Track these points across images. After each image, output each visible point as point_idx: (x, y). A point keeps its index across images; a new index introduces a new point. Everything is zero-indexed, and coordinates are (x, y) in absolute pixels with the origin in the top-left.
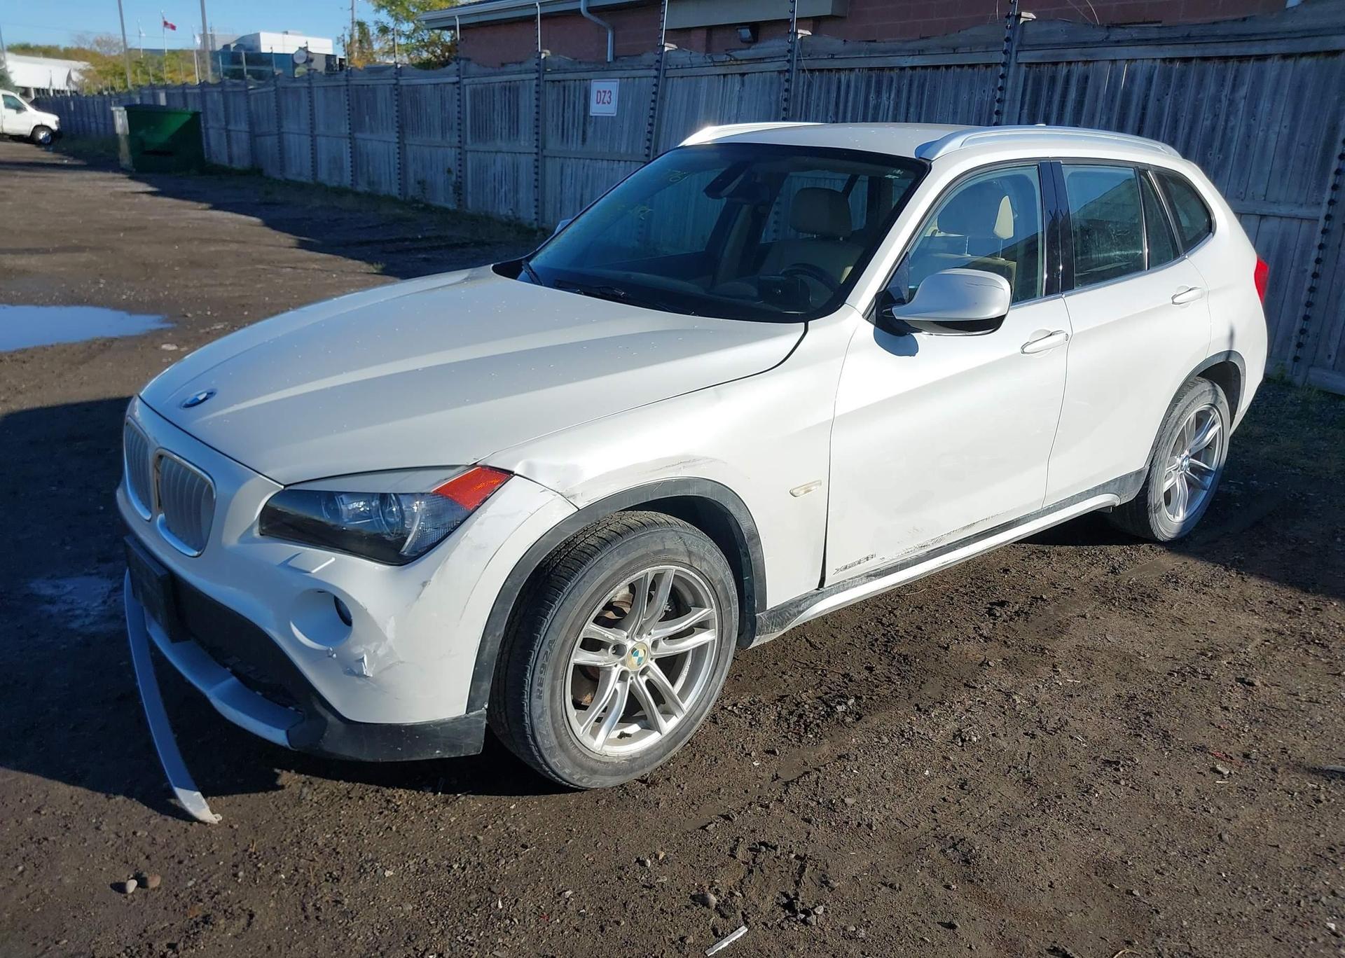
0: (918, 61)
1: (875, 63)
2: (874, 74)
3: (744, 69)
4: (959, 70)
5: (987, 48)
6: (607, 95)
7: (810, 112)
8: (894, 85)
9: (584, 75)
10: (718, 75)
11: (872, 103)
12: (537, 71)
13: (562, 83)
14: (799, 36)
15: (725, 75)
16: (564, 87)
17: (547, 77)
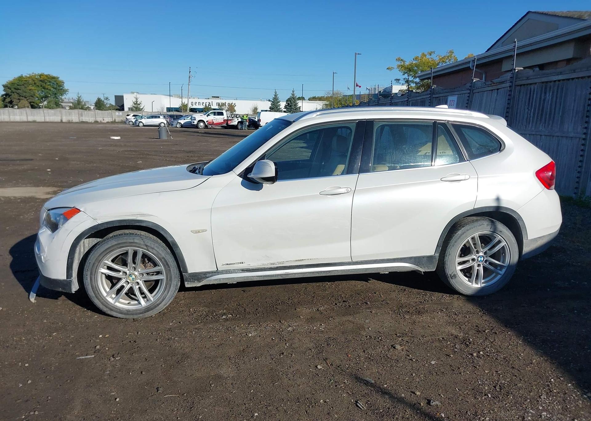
0: (560, 77)
1: (544, 80)
2: (544, 84)
3: (499, 87)
4: (577, 80)
6: (453, 102)
7: (519, 104)
8: (552, 89)
9: (446, 94)
10: (490, 90)
11: (543, 98)
12: (430, 94)
13: (439, 98)
14: (516, 71)
15: (492, 90)
16: (439, 99)
17: (434, 96)
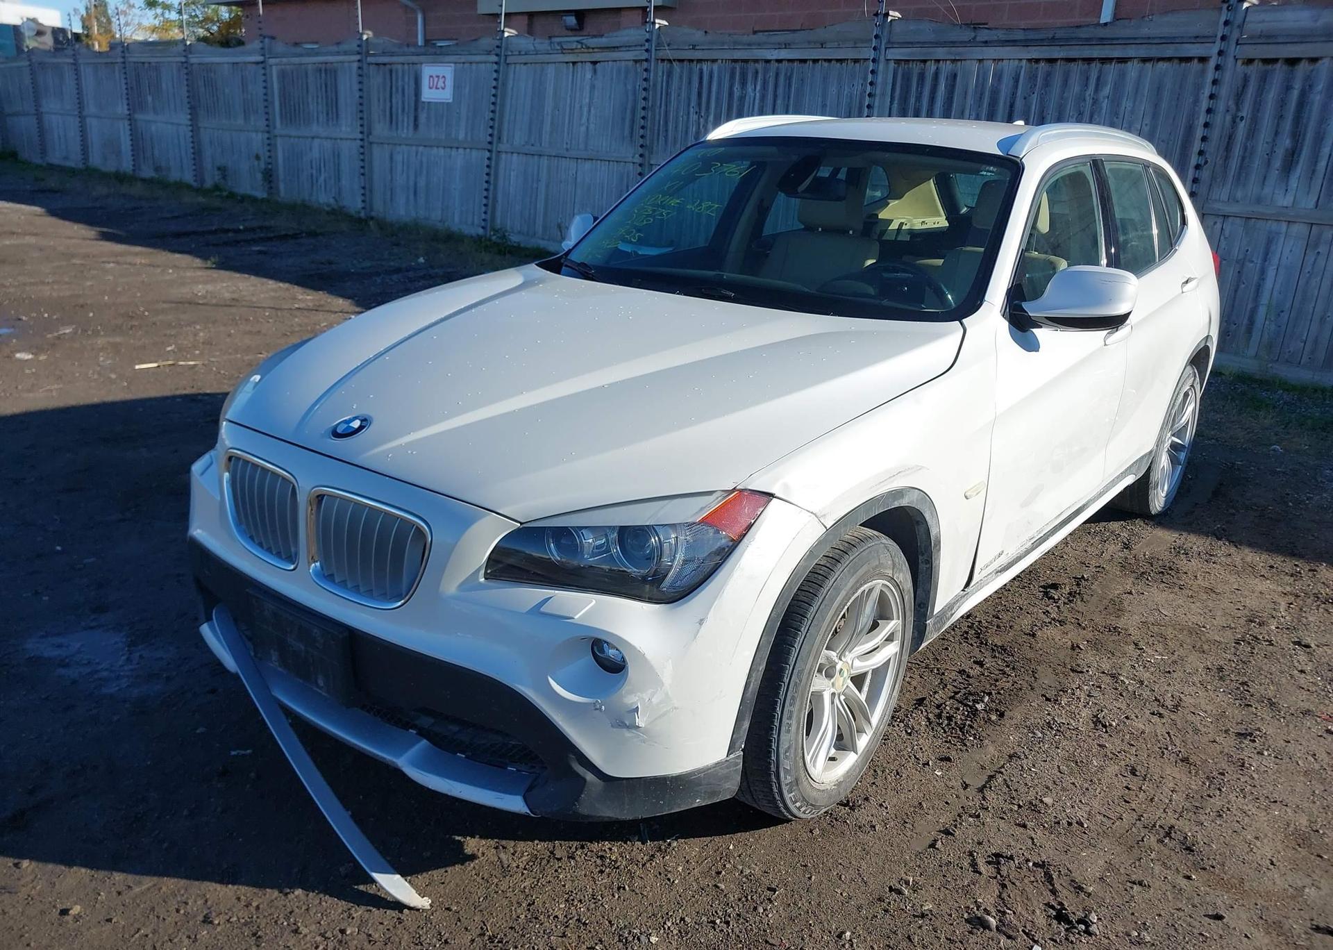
0: (784, 54)
1: (738, 55)
2: (738, 66)
3: (597, 57)
4: (826, 64)
5: (855, 43)
6: (441, 80)
7: (670, 102)
8: (760, 76)
9: (415, 59)
10: (567, 63)
11: (737, 93)
12: (359, 53)
13: (388, 66)
14: (657, 26)
15: (574, 63)
16: (391, 71)
17: (370, 59)
